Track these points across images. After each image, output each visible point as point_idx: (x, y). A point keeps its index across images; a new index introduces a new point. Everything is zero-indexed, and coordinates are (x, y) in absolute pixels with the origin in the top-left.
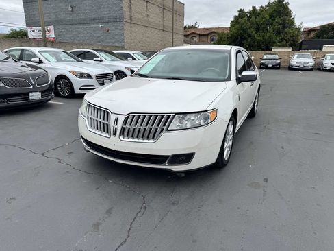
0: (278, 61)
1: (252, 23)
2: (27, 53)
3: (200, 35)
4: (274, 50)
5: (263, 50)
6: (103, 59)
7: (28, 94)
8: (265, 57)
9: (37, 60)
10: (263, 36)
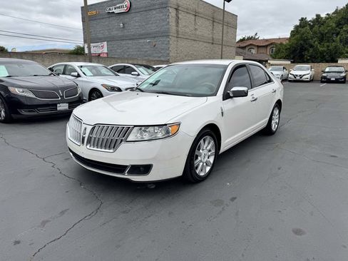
0: (343, 75)
1: (315, 33)
2: (69, 67)
3: (258, 47)
4: (340, 61)
5: (327, 62)
6: (140, 73)
7: (55, 105)
8: (327, 70)
9: (76, 74)
10: (328, 46)
